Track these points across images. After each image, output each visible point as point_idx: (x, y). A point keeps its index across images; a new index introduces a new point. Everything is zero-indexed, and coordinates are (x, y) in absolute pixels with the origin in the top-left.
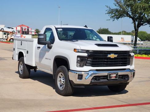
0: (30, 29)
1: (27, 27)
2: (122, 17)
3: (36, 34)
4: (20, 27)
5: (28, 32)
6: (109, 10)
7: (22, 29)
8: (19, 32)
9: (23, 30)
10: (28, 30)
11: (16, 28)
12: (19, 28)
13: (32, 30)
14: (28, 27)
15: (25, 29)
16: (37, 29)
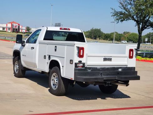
0: (21, 27)
1: (17, 25)
2: (126, 20)
3: (26, 31)
4: (11, 24)
5: (18, 29)
6: (114, 12)
7: (13, 26)
8: (9, 29)
9: (14, 28)
10: (19, 27)
11: (7, 25)
12: (9, 25)
13: (23, 28)
14: (19, 24)
15: (16, 27)
16: (27, 27)
